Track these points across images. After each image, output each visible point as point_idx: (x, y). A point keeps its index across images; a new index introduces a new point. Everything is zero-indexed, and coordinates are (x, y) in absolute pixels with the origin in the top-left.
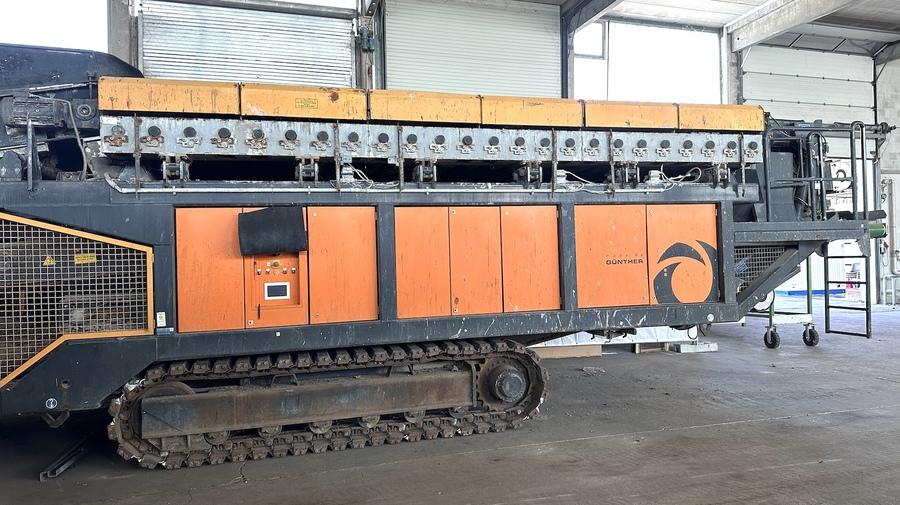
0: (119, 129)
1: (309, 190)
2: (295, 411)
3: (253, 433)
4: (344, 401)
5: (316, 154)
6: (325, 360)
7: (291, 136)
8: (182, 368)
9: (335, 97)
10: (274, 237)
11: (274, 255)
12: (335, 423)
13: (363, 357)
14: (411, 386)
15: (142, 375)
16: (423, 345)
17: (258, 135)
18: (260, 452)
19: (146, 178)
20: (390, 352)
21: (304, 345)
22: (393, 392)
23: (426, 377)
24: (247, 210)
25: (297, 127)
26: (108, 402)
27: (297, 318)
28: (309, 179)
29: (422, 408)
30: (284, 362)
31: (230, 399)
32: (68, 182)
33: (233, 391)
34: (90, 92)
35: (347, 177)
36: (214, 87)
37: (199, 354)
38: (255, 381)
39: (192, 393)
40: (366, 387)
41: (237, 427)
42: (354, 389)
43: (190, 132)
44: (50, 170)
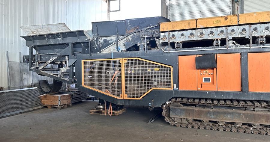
0: (165, 36)
1: (217, 49)
2: (213, 117)
3: (200, 121)
4: (229, 116)
5: (220, 37)
6: (222, 102)
7: (212, 33)
8: (180, 100)
9: (226, 19)
10: (206, 64)
11: (206, 69)
12: (226, 123)
13: (236, 103)
14: (254, 115)
15: (170, 100)
16: (259, 101)
17: (202, 33)
18: (202, 127)
19: (171, 48)
20: (246, 103)
21: (215, 97)
22: (247, 116)
23: (261, 113)
24: (198, 56)
25: (214, 30)
26: (162, 106)
27: (213, 89)
28: (217, 45)
29: (259, 123)
30: (209, 102)
31: (193, 110)
32: (153, 50)
33: (194, 108)
34: (158, 27)
35: (230, 44)
36: (189, 21)
37: (185, 96)
38: (200, 106)
39: (183, 107)
40: (237, 113)
41: (195, 118)
42: (232, 113)
43: (182, 35)
44: (149, 48)
